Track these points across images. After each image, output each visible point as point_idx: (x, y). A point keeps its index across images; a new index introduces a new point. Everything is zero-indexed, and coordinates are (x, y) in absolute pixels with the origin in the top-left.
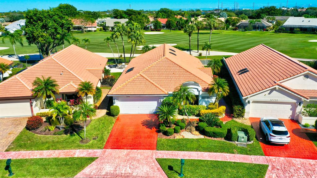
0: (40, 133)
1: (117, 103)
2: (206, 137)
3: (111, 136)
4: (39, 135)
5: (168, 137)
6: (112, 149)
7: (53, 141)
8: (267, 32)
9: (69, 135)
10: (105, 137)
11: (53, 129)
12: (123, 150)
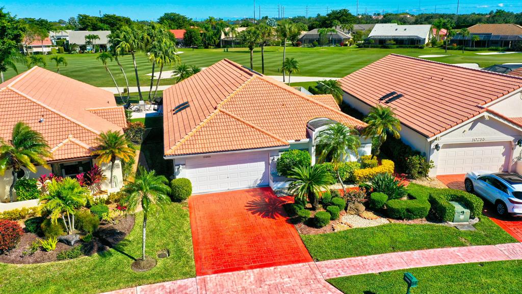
0: (22, 259)
1: (183, 173)
2: (393, 221)
3: (196, 244)
4: (19, 266)
5: (320, 231)
6: (215, 272)
7: (64, 275)
8: (346, 47)
9: (96, 254)
10: (185, 248)
11: (54, 246)
12: (242, 272)
